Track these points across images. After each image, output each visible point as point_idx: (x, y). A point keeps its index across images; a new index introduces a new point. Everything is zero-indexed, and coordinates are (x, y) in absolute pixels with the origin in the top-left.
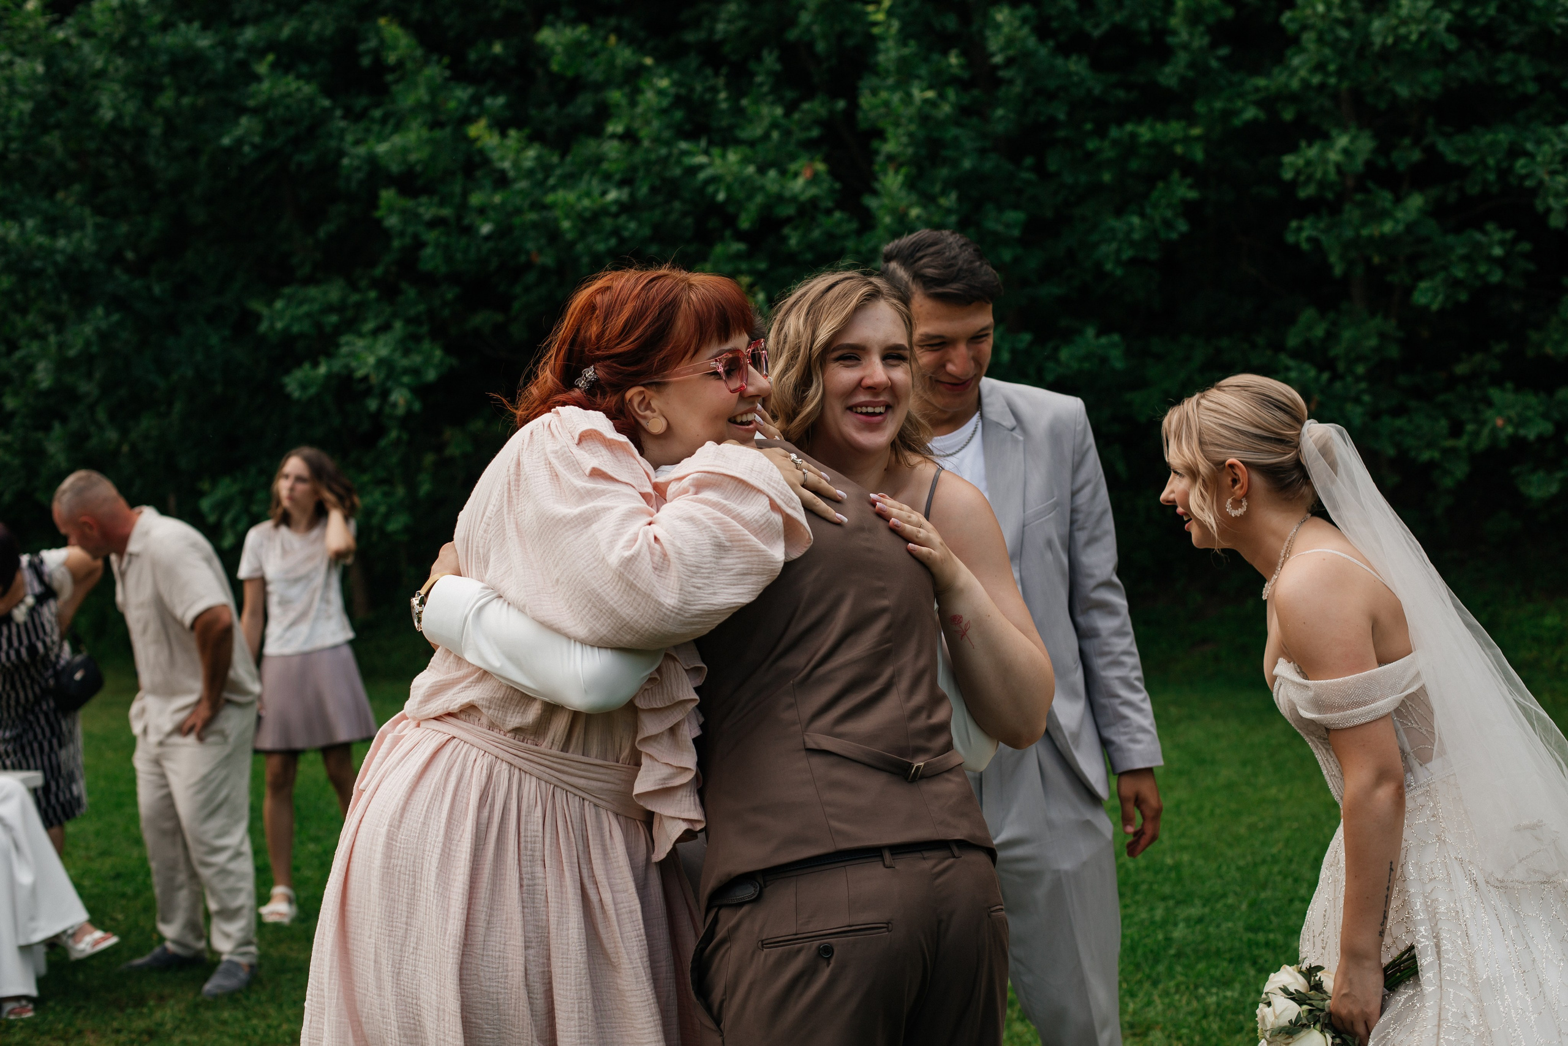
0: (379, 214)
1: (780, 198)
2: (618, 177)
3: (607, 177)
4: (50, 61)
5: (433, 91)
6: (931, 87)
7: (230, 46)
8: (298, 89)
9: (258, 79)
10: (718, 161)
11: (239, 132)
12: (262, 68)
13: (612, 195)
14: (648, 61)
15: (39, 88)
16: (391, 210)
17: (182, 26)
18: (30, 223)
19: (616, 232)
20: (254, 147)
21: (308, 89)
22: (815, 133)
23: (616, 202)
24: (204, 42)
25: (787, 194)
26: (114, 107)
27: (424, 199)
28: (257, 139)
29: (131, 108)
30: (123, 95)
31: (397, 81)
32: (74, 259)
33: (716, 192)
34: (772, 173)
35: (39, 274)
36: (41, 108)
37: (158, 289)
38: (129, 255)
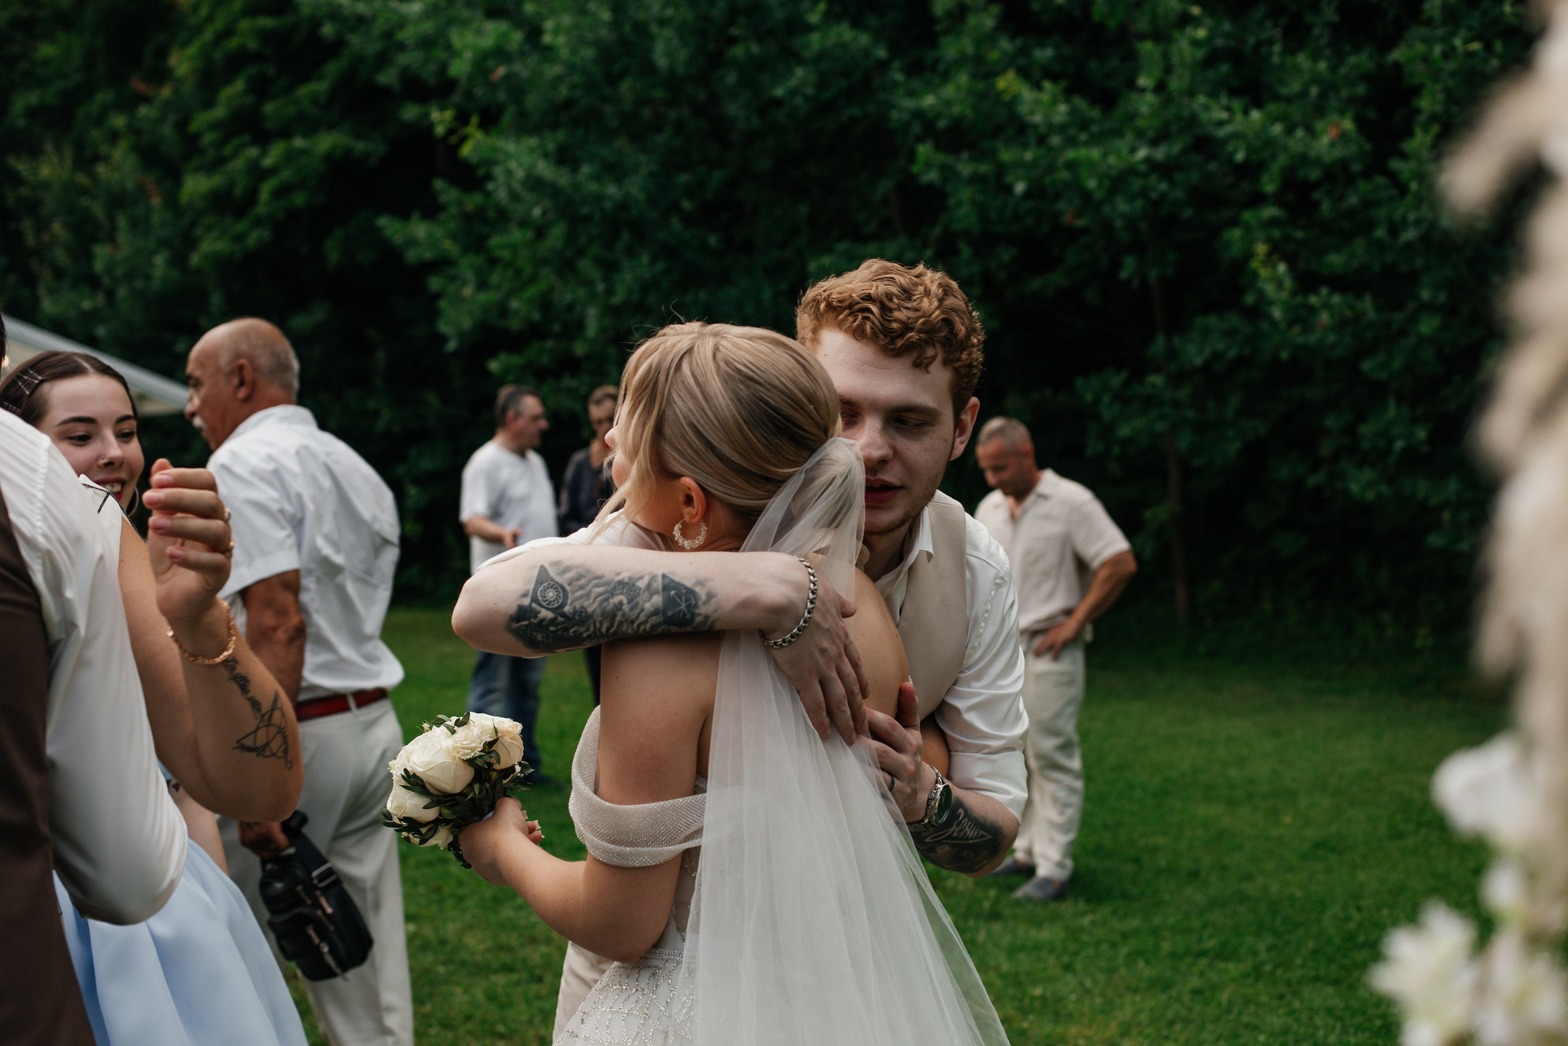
0: (916, 169)
1: (1303, 160)
2: (1150, 134)
3: (1140, 134)
4: (618, 7)
5: (978, 42)
6: (1478, 37)
8: (855, 39)
9: (810, 28)
10: (1239, 117)
11: (793, 82)
12: (814, 18)
13: (1142, 153)
14: (1196, 10)
15: (604, 33)
16: (928, 166)
18: (586, 170)
19: (1143, 193)
20: (807, 98)
21: (864, 39)
22: (1361, 90)
23: (1148, 160)
25: (1313, 153)
26: (668, 54)
27: (965, 156)
28: (809, 91)
29: (683, 55)
30: (676, 42)
31: (946, 32)
32: (623, 206)
33: (1236, 151)
34: (1300, 133)
35: (588, 219)
36: (606, 55)
37: (713, 240)
38: (686, 205)
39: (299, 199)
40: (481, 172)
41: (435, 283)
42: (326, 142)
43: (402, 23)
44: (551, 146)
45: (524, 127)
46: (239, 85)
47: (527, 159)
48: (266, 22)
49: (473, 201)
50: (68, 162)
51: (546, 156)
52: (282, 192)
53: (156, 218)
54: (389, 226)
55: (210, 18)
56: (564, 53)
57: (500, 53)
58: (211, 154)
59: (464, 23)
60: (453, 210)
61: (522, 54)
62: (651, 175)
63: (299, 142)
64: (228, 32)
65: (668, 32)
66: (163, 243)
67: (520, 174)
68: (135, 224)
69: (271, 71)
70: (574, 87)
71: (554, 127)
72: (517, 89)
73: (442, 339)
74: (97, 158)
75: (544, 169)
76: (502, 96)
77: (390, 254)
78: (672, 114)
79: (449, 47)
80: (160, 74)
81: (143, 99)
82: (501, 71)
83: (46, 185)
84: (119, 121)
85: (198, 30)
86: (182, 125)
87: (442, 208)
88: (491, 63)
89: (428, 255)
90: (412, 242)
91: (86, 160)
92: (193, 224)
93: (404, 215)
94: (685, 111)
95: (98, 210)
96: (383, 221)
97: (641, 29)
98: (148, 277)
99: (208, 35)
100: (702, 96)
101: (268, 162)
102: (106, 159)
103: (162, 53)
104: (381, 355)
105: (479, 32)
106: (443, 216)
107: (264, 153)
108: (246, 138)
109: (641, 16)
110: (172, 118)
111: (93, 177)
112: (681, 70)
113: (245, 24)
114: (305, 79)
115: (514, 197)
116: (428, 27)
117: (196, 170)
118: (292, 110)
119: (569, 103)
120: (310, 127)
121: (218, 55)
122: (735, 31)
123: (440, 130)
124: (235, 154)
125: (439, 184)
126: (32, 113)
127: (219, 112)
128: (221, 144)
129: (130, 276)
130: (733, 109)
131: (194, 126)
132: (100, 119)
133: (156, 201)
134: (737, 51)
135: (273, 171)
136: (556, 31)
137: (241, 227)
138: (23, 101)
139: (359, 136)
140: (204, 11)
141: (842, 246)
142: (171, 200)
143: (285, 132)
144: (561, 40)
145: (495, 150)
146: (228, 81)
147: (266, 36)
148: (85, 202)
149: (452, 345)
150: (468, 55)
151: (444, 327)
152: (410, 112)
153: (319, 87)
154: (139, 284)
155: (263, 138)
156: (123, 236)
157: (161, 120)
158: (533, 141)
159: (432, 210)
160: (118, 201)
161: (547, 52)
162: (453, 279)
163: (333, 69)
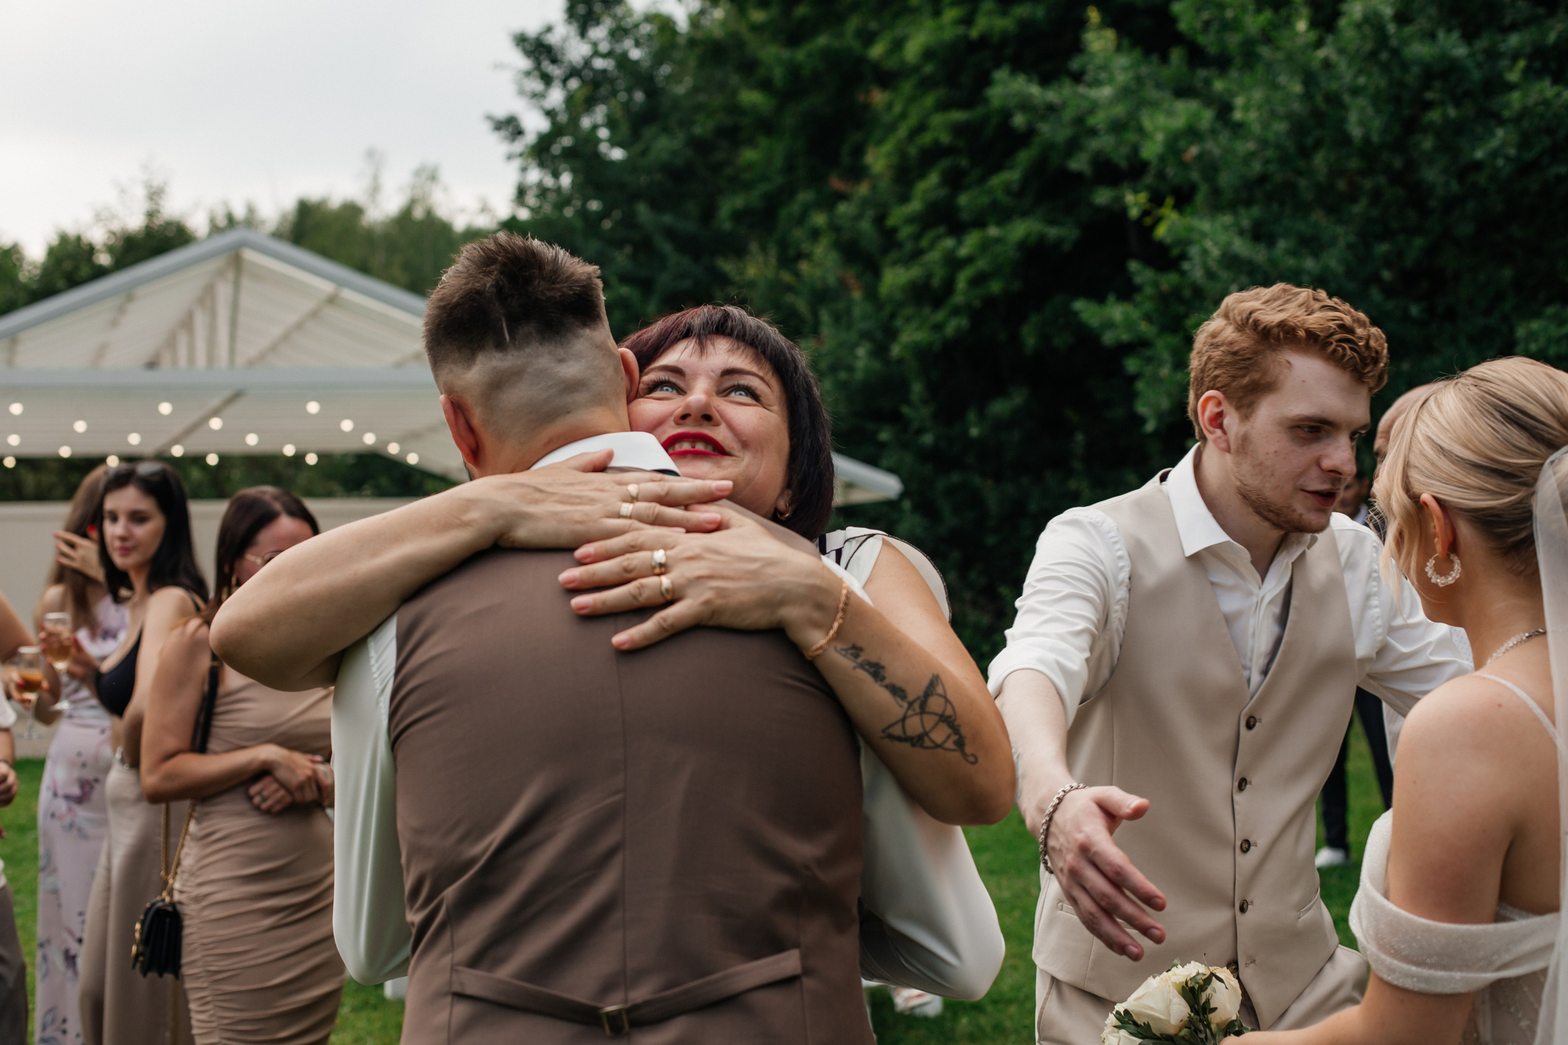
4: (1309, 79)
7: (1492, 55)
8: (1558, 95)
9: (1511, 87)
11: (1494, 143)
12: (1513, 76)
15: (1296, 106)
17: (1441, 34)
18: (1282, 244)
20: (1508, 158)
24: (1460, 51)
26: (1362, 123)
28: (1512, 152)
29: (1377, 124)
30: (1370, 111)
36: (1299, 128)
37: (1415, 310)
38: (1386, 275)
39: (996, 287)
40: (1175, 252)
41: (1132, 365)
42: (1020, 229)
43: (1094, 107)
44: (1246, 223)
45: (1218, 204)
46: (933, 178)
47: (1223, 238)
48: (958, 116)
49: (1168, 281)
50: (773, 261)
51: (1241, 233)
52: (978, 280)
53: (857, 312)
54: (1086, 310)
55: (903, 115)
56: (1256, 128)
57: (1192, 133)
58: (909, 247)
59: (1154, 105)
60: (1149, 290)
61: (1213, 132)
62: (1350, 246)
63: (993, 231)
64: (921, 128)
65: (1362, 101)
66: (866, 335)
67: (1215, 252)
68: (837, 318)
69: (964, 163)
70: (1267, 162)
71: (1248, 203)
72: (1210, 167)
73: (1141, 420)
74: (800, 256)
75: (1241, 246)
76: (1195, 175)
77: (1087, 337)
78: (1368, 184)
79: (1141, 130)
80: (857, 172)
81: (842, 197)
82: (1194, 150)
83: (752, 284)
84: (819, 219)
85: (892, 127)
86: (880, 220)
87: (1138, 289)
88: (1182, 143)
89: (1125, 337)
90: (1110, 325)
91: (790, 258)
92: (893, 316)
93: (1100, 298)
94: (1382, 180)
95: (802, 305)
96: (1079, 305)
97: (1334, 100)
98: (850, 369)
99: (902, 132)
100: (1398, 163)
101: (964, 252)
102: (808, 256)
103: (859, 151)
104: (1080, 438)
105: (1170, 113)
106: (1138, 298)
107: (960, 243)
108: (941, 230)
109: (1334, 86)
110: (870, 213)
111: (797, 274)
112: (1375, 138)
113: (938, 119)
114: (997, 168)
115: (1210, 275)
116: (1120, 110)
117: (895, 263)
118: (985, 200)
119: (1263, 179)
120: (1003, 214)
121: (913, 151)
122: (1430, 95)
123: (1134, 213)
124: (932, 246)
125: (1133, 266)
126: (738, 216)
127: (915, 205)
128: (917, 237)
129: (834, 369)
130: (1431, 175)
131: (892, 221)
132: (801, 219)
133: (857, 295)
134: (1434, 116)
135: (969, 260)
136: (1246, 108)
137: (940, 316)
138: (729, 205)
139: (1052, 222)
140: (898, 109)
141: (1550, 310)
142: (871, 294)
143: (980, 223)
144: (1253, 115)
145: (1190, 229)
146: (922, 175)
147: (958, 130)
148: (790, 298)
149: (1150, 426)
150: (1160, 137)
151: (1142, 409)
152: (1102, 197)
153: (1011, 176)
154: (843, 375)
155: (958, 229)
156: (826, 331)
157: (859, 217)
158: (1227, 219)
159: (1127, 292)
160: (821, 296)
161: (1237, 128)
162: (1149, 360)
163: (1024, 157)
